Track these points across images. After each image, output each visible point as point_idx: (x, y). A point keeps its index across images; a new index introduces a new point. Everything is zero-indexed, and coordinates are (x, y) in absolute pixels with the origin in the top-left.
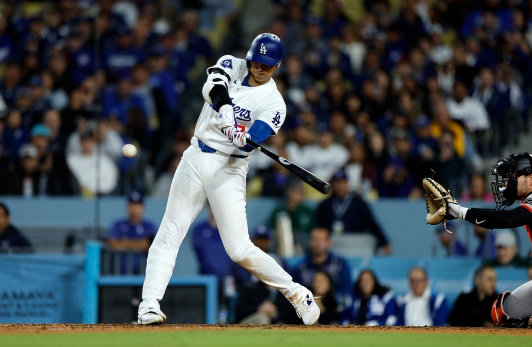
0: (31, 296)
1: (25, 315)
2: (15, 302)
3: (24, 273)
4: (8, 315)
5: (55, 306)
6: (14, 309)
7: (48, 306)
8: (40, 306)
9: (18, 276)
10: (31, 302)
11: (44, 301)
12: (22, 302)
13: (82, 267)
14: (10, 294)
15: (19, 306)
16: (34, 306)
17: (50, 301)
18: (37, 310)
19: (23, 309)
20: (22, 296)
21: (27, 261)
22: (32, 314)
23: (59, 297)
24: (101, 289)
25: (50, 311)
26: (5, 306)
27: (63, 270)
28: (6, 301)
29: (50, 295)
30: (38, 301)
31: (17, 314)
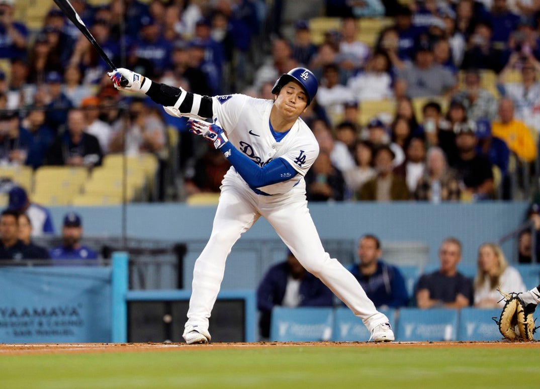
0: (54, 313)
1: (47, 333)
2: (37, 319)
3: (46, 288)
4: (29, 333)
5: (79, 323)
6: (34, 328)
7: (72, 323)
8: (63, 323)
9: (40, 292)
10: (54, 319)
11: (67, 318)
12: (44, 320)
13: (109, 281)
14: (31, 311)
15: (41, 324)
16: (57, 324)
17: (74, 318)
18: (60, 328)
19: (45, 328)
20: (44, 312)
21: (48, 274)
22: (54, 333)
23: (83, 313)
24: (129, 304)
25: (74, 329)
26: (26, 324)
27: (88, 284)
28: (26, 319)
29: (74, 312)
30: (60, 318)
31: (39, 333)
